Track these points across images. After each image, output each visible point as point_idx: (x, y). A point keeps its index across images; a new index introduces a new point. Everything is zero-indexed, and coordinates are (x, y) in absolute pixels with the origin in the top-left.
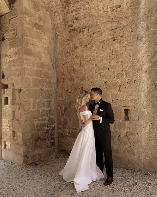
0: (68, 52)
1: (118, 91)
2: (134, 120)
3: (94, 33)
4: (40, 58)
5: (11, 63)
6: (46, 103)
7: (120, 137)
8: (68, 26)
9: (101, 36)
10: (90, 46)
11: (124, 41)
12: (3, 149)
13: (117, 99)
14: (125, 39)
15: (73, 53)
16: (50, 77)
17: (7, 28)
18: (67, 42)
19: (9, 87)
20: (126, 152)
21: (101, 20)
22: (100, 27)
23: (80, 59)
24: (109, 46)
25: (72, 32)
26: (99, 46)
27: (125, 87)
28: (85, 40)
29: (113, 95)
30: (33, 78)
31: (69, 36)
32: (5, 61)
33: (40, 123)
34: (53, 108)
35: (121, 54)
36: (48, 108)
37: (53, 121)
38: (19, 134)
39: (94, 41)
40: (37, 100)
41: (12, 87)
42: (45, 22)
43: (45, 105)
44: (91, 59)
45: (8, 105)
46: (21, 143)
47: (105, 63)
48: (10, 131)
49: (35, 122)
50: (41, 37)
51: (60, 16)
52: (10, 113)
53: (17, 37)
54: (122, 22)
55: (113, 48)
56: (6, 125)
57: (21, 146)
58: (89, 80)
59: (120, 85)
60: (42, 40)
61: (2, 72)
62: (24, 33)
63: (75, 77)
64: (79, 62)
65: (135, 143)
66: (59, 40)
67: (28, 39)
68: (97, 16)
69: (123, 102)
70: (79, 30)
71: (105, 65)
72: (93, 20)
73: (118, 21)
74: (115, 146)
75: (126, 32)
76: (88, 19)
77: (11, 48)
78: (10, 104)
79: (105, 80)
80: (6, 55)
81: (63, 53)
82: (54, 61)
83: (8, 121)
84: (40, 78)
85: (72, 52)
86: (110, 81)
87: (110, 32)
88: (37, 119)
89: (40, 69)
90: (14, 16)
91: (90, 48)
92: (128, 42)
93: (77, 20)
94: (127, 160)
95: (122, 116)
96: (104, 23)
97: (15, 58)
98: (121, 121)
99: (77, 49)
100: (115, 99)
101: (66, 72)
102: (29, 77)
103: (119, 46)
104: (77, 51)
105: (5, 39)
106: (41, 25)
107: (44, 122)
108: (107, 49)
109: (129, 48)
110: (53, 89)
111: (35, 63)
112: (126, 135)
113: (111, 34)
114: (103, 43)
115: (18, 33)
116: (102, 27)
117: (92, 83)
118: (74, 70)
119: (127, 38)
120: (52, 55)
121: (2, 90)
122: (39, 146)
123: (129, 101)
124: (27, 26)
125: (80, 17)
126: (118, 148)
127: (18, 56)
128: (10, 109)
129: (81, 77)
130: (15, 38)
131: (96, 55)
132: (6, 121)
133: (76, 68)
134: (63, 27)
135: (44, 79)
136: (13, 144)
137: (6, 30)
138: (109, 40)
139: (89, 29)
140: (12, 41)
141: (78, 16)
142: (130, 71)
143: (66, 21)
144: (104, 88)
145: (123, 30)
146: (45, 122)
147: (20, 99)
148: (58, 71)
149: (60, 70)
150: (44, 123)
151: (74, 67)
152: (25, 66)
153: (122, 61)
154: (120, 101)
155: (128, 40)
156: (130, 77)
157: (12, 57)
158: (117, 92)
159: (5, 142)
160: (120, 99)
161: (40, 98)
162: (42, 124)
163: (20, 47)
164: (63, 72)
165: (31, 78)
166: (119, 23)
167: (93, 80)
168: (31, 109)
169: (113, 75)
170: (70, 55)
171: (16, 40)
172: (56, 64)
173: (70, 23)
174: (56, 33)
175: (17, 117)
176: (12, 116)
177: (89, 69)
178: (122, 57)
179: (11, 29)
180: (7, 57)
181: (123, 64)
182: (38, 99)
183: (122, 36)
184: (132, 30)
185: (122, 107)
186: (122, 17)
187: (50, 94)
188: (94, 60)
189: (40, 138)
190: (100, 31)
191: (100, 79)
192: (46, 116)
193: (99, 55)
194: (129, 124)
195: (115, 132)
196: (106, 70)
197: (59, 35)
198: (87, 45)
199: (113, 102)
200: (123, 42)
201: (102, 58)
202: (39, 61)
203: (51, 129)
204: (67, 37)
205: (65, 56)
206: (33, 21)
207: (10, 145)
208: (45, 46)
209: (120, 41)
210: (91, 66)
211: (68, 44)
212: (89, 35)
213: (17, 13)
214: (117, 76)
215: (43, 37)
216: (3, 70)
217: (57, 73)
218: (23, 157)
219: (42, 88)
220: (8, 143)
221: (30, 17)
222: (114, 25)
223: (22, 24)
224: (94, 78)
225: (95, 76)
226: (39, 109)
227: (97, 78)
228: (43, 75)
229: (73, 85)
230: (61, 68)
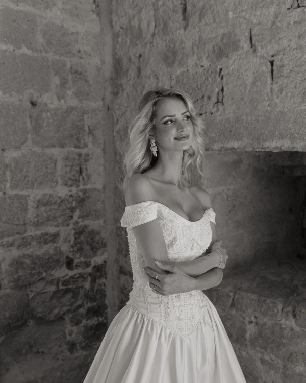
6: (60, 164)
16: (79, 51)
33: (28, 252)
34: (99, 186)
36: (74, 188)
37: (97, 238)
40: (13, 154)
43: (58, 173)
58: (255, 51)
63: (188, 44)
84: (24, 50)
88: (11, 239)
101: (149, 25)
107: (49, 248)
110: (96, 104)
117: (272, 63)
118: (184, 10)
122: (31, 347)
129: (219, 39)
135: (51, 56)
146: (55, 248)
149: (124, 21)
150: (52, 251)
161: (29, 142)
162: (39, 258)
167: (276, 47)
182: (18, 148)
187: (81, 129)
189: (33, 317)
203: (90, 274)
217: (116, 36)
219: (39, 100)
224: (282, 35)
225: (289, 24)
226: (25, 193)
227: (299, 37)
228: (40, 39)
229: (178, 82)
230: (130, 12)
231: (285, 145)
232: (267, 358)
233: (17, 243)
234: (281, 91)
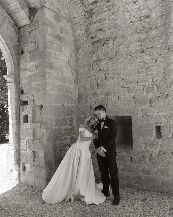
0: (91, 65)
1: (148, 106)
2: (167, 138)
3: (120, 45)
4: (62, 72)
5: (32, 78)
6: (68, 120)
7: (151, 157)
8: (90, 38)
9: (128, 47)
10: (115, 58)
11: (154, 52)
12: (21, 172)
13: (147, 115)
14: (155, 51)
15: (97, 66)
16: (71, 92)
17: (27, 40)
18: (90, 55)
19: (29, 104)
20: (159, 173)
21: (127, 31)
22: (127, 39)
23: (104, 72)
24: (137, 58)
25: (95, 44)
26: (126, 58)
27: (156, 102)
28: (110, 52)
29: (142, 111)
30: (56, 93)
31: (92, 48)
32: (24, 76)
33: (62, 142)
34: (75, 126)
35: (150, 67)
36: (70, 126)
37: (75, 140)
38: (41, 155)
39: (120, 53)
40: (60, 118)
41: (32, 103)
42: (66, 34)
43: (68, 122)
44: (117, 72)
45: (27, 123)
46: (43, 164)
47: (134, 76)
48: (30, 151)
49: (57, 141)
50: (62, 50)
51: (82, 27)
52: (30, 131)
53: (38, 50)
54: (151, 33)
55: (142, 61)
56: (26, 145)
57: (43, 168)
58: (115, 95)
59: (151, 100)
60: (64, 53)
61: (20, 88)
62: (46, 46)
63: (99, 92)
64: (103, 76)
65: (170, 163)
66: (81, 53)
67: (50, 52)
68: (123, 27)
69: (154, 118)
70: (104, 41)
71: (133, 78)
72: (119, 31)
73: (146, 32)
74: (147, 167)
75: (156, 43)
76: (113, 30)
77: (31, 61)
78: (30, 122)
79: (133, 95)
80: (26, 69)
81: (86, 66)
82: (75, 75)
83: (28, 140)
84: (62, 93)
85: (95, 65)
86: (139, 96)
87: (138, 43)
88: (59, 138)
89: (62, 84)
90: (35, 28)
91: (116, 60)
92: (158, 53)
93: (101, 31)
94: (161, 183)
95: (154, 134)
96: (131, 34)
97: (36, 72)
98: (152, 139)
99: (101, 62)
100: (146, 115)
101: (88, 87)
102: (51, 92)
103: (149, 58)
104: (101, 64)
105: (24, 52)
106: (62, 37)
107: (66, 141)
108: (135, 62)
109: (160, 60)
110: (74, 105)
111: (57, 77)
112: (159, 155)
113: (139, 45)
114: (130, 55)
115: (39, 46)
116: (129, 38)
117: (119, 98)
118: (98, 84)
119: (157, 49)
120: (73, 69)
121: (21, 107)
123: (161, 117)
124: (50, 38)
125: (104, 28)
126: (150, 168)
127: (39, 70)
128: (29, 127)
129: (107, 92)
130: (36, 51)
131: (122, 68)
132: (25, 141)
133: (100, 82)
134: (85, 39)
135: (66, 94)
136: (34, 166)
137: (26, 43)
138: (137, 52)
139: (114, 41)
140: (32, 54)
141: (102, 27)
142: (161, 84)
143: (89, 32)
144: (132, 103)
145: (152, 41)
147: (41, 116)
148: (79, 86)
149: (82, 85)
151: (98, 82)
152: (48, 81)
153: (152, 74)
154: (151, 117)
155: (158, 52)
156: (162, 91)
157: (32, 71)
158: (147, 108)
159: (24, 163)
160: (151, 115)
162: (64, 144)
163: (41, 61)
164: (86, 87)
165: (54, 93)
166: (148, 34)
167: (119, 95)
168: (54, 127)
169: (142, 89)
170: (93, 69)
171: (38, 53)
172: (77, 79)
173: (93, 35)
174: (77, 45)
175: (38, 136)
176: (33, 135)
177: (115, 83)
178: (152, 70)
179: (32, 42)
180: (27, 71)
181: (153, 77)
182: (61, 116)
183: (152, 48)
184: (162, 41)
185: (153, 123)
186: (151, 28)
187: (72, 111)
188: (120, 74)
190: (127, 43)
191: (128, 94)
192: (68, 134)
193: (126, 68)
194: (162, 142)
195: (146, 151)
196: (135, 84)
197: (80, 47)
198: (112, 57)
199: (143, 118)
200: (153, 54)
201: (130, 71)
202: (61, 75)
204: (90, 50)
205: (87, 70)
206: (55, 32)
207: (30, 167)
208: (67, 59)
209: (150, 53)
210: (117, 80)
211: (91, 57)
212: (114, 47)
213: (38, 25)
214: (147, 90)
215: (65, 50)
216: (22, 85)
217: (79, 88)
218: (45, 180)
219: (64, 105)
220: (27, 165)
221: (52, 29)
222: (142, 36)
223: (44, 36)
224: (120, 92)
225: (122, 91)
226: (61, 127)
227: (124, 93)
228: (64, 90)
229: (97, 100)
230: (83, 83)
231: (122, 115)
232: (121, 163)
233: (60, 139)
234: (121, 104)
